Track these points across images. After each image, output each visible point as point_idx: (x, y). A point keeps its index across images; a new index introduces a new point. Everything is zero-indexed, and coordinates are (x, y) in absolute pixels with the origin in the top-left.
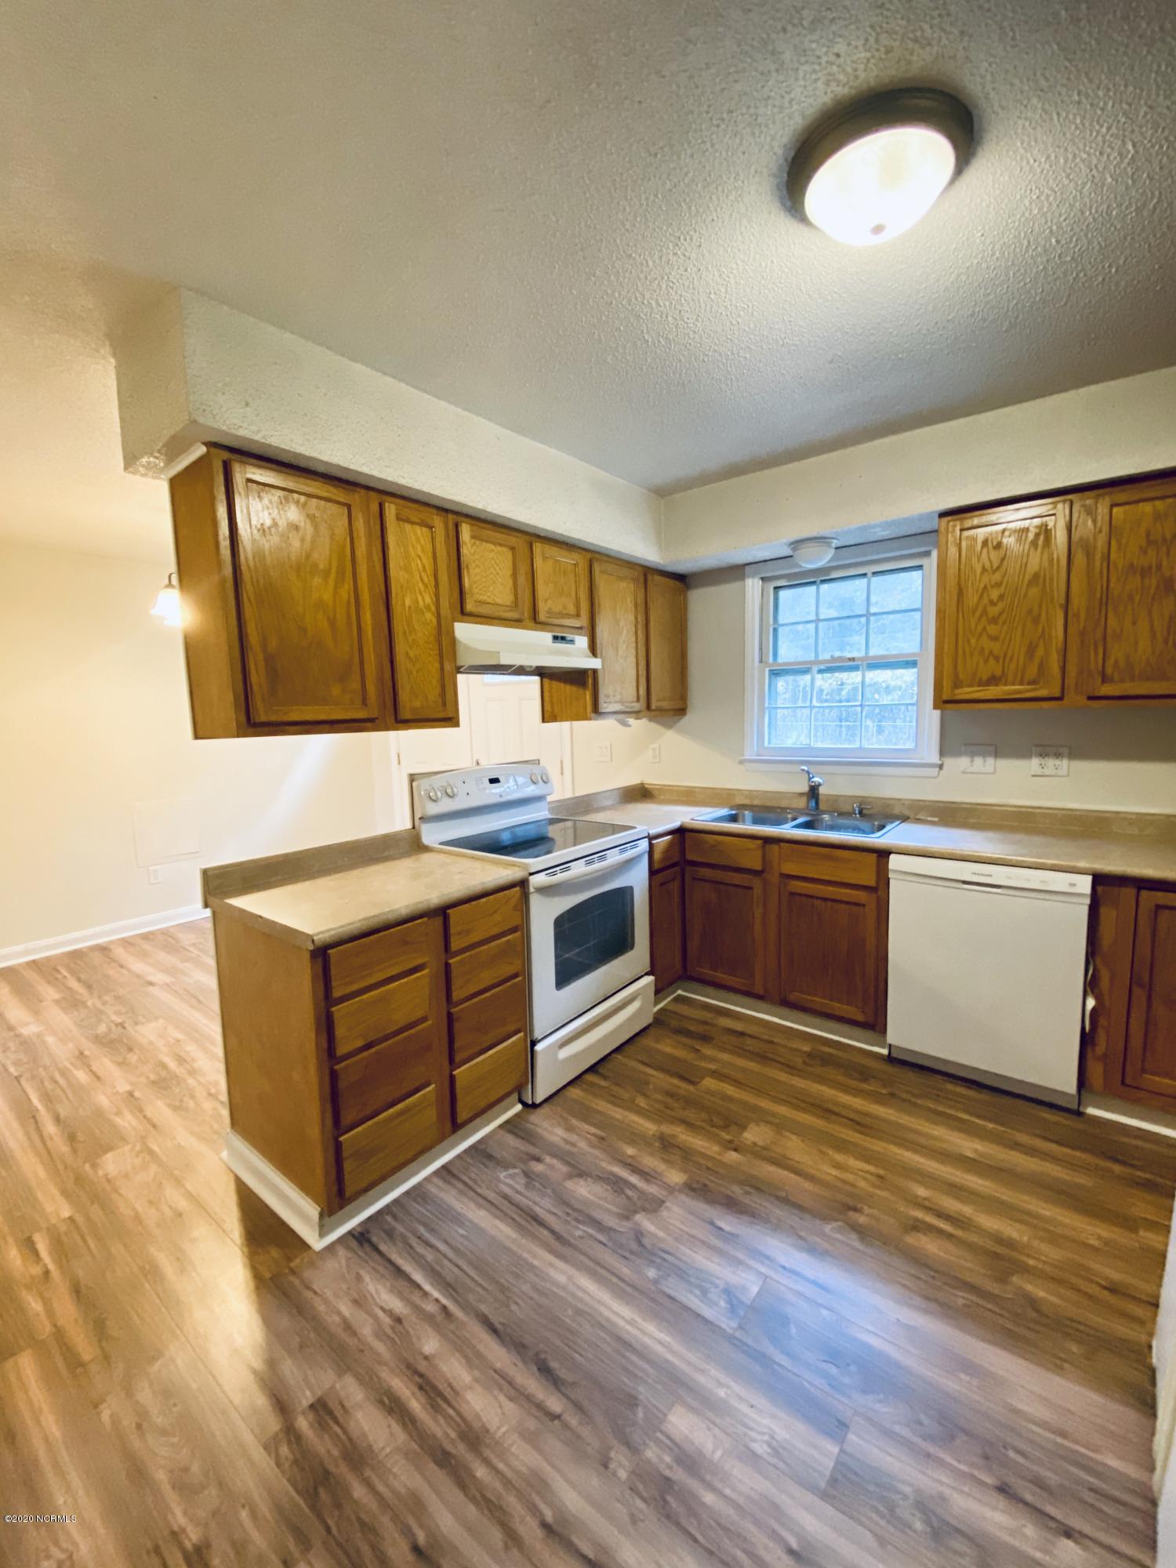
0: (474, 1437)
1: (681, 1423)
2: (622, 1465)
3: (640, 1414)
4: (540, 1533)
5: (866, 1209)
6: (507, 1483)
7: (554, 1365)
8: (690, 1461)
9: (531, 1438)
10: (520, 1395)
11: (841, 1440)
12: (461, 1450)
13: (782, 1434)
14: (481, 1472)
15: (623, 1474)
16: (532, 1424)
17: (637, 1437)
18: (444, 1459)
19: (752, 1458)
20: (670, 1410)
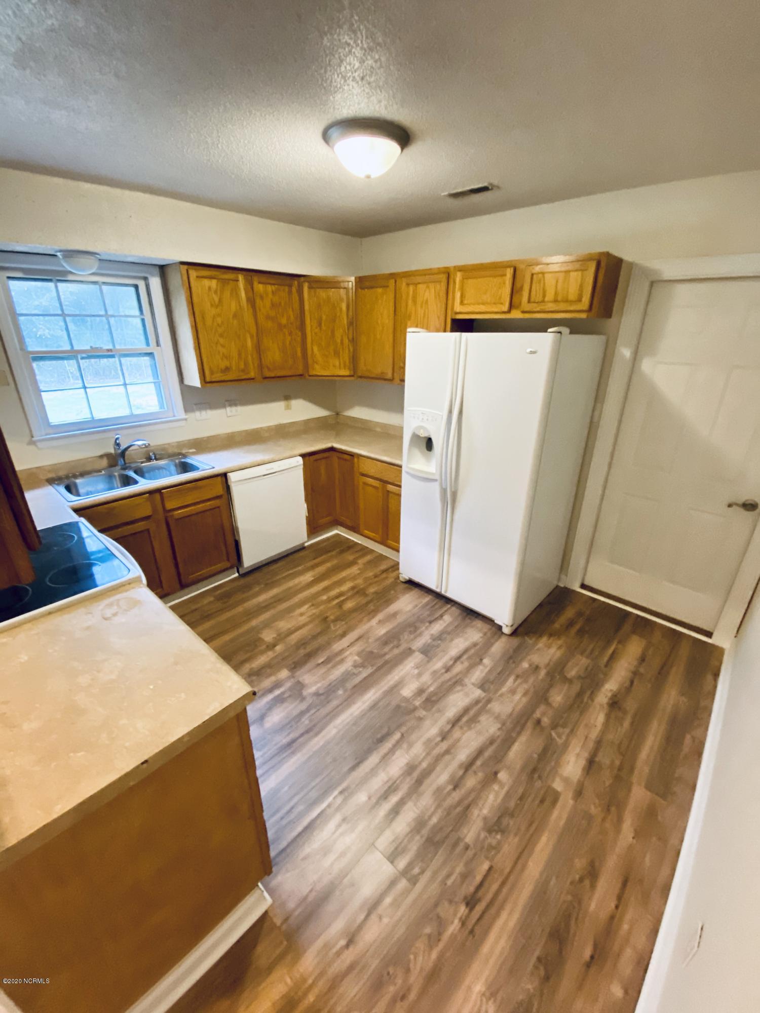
0: (410, 769)
1: (407, 691)
2: (422, 713)
3: (403, 704)
4: (445, 742)
5: (328, 615)
6: (428, 754)
7: (379, 736)
8: (420, 691)
9: (410, 746)
10: (392, 751)
11: (414, 651)
12: (416, 774)
13: (412, 664)
14: (424, 765)
15: (424, 713)
16: (405, 746)
17: (411, 707)
18: (419, 782)
19: (419, 675)
20: (401, 695)
